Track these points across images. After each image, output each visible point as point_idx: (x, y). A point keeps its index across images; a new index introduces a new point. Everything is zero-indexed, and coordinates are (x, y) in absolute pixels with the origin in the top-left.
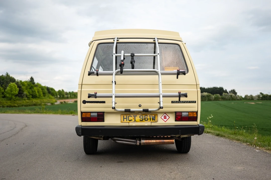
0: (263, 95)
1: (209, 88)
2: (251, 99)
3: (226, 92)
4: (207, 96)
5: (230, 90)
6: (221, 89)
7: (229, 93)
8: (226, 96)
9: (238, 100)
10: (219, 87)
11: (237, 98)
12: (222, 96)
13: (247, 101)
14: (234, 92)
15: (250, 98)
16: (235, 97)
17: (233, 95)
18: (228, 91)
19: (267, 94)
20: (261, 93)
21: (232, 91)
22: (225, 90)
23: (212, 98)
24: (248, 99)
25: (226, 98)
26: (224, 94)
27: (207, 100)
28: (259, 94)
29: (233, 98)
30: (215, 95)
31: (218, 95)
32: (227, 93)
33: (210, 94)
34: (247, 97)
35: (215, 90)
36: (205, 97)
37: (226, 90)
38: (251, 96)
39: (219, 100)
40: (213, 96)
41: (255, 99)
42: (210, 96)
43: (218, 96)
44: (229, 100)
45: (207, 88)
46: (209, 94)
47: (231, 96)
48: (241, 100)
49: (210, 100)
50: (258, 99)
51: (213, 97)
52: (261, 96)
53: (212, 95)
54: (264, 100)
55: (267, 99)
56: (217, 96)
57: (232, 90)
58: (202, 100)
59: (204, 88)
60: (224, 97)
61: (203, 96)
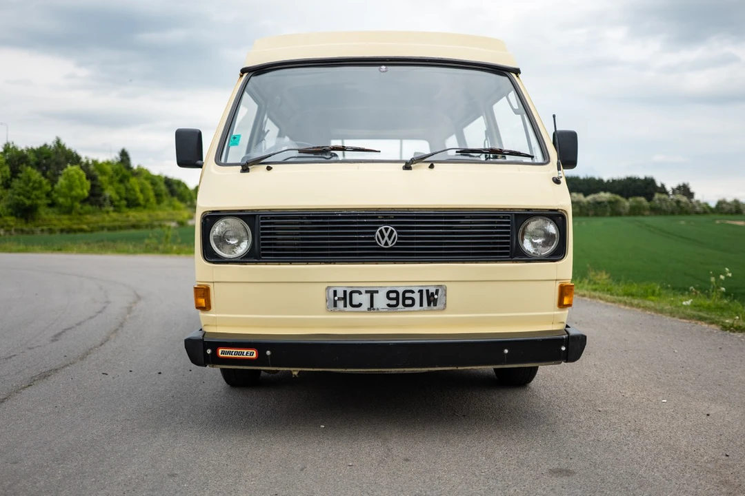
1: (614, 181)
2: (734, 210)
3: (663, 190)
4: (610, 202)
5: (675, 186)
6: (650, 182)
7: (671, 193)
8: (664, 204)
9: (697, 213)
10: (642, 177)
11: (694, 207)
12: (652, 203)
13: (725, 217)
14: (685, 190)
15: (733, 207)
16: (688, 206)
17: (684, 199)
18: (669, 188)
21: (679, 188)
22: (659, 185)
23: (624, 208)
24: (726, 210)
25: (664, 206)
26: (657, 196)
27: (608, 214)
29: (682, 208)
30: (631, 200)
31: (642, 199)
32: (667, 193)
33: (618, 197)
34: (724, 205)
35: (630, 185)
36: (602, 204)
37: (663, 186)
38: (736, 202)
39: (643, 215)
40: (627, 203)
42: (617, 201)
43: (640, 202)
44: (673, 213)
45: (608, 181)
46: (614, 198)
47: (678, 202)
48: (705, 213)
49: (616, 213)
51: (627, 205)
53: (622, 200)
56: (637, 202)
57: (681, 185)
58: (596, 215)
59: (601, 181)
60: (659, 206)
61: (598, 204)
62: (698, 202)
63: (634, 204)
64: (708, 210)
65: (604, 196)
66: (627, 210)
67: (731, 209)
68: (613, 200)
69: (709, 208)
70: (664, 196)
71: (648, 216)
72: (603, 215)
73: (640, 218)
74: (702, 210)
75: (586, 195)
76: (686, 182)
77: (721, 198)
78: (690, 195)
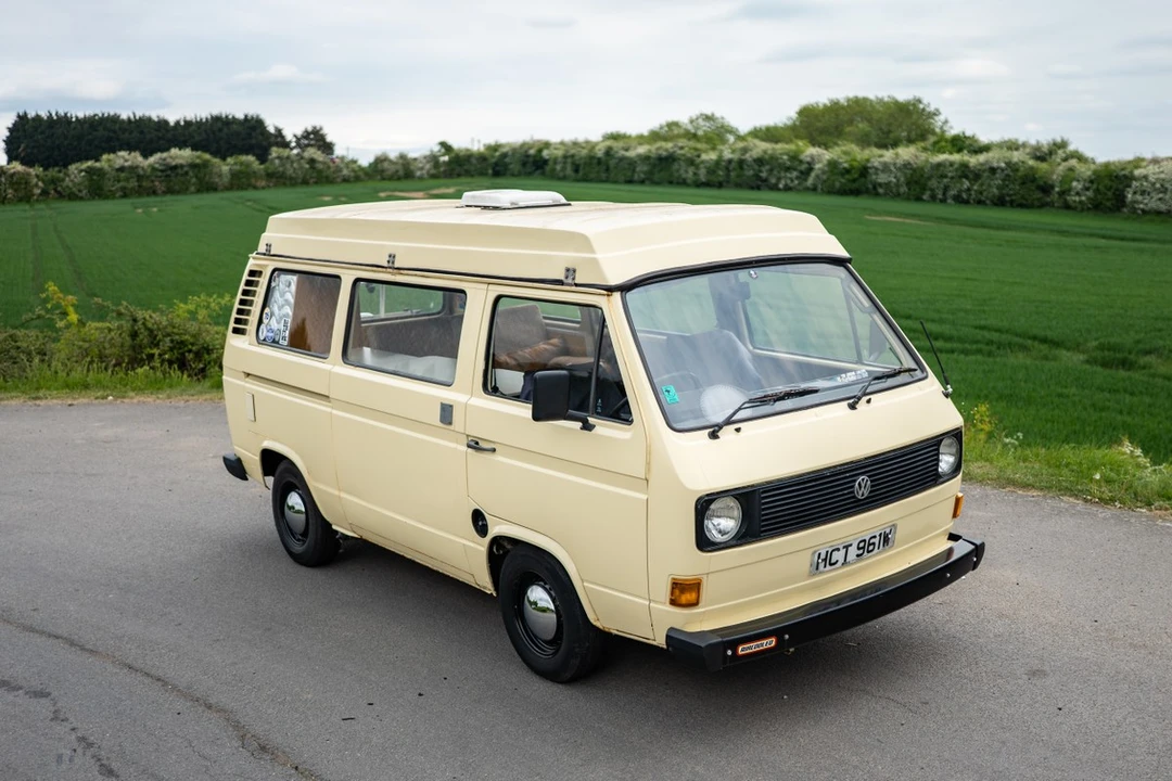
0: (453, 155)
1: (188, 123)
2: (401, 173)
3: (279, 139)
4: (193, 166)
5: (299, 133)
6: (254, 125)
7: (293, 144)
8: (288, 166)
9: (346, 180)
10: (240, 116)
11: (339, 170)
12: (267, 164)
13: (387, 184)
14: (316, 138)
15: (399, 167)
16: (329, 167)
17: (318, 155)
18: (289, 137)
19: (468, 150)
20: (443, 144)
21: (307, 135)
22: (272, 130)
23: (220, 176)
24: (389, 173)
25: (290, 172)
26: (275, 152)
27: (193, 189)
28: (436, 148)
29: (320, 172)
30: (229, 160)
31: (251, 158)
32: (286, 145)
33: (207, 156)
34: (386, 165)
35: (220, 130)
36: (180, 171)
37: (279, 131)
38: (403, 157)
39: (255, 188)
40: (225, 167)
41: (418, 173)
42: (206, 164)
43: (248, 165)
44: (305, 182)
45: (178, 123)
46: (198, 157)
47: (312, 161)
48: (357, 179)
49: (208, 187)
50: (433, 171)
51: (225, 169)
52: (446, 158)
53: (216, 161)
54: (459, 175)
55: (468, 174)
56: (242, 164)
57: (310, 129)
58: (170, 191)
59: (163, 123)
60: (281, 169)
61: (172, 170)
62: (342, 158)
63: (237, 167)
64: (361, 174)
65: (181, 155)
66: (226, 180)
67: (397, 171)
68: (198, 161)
69: (361, 168)
70: (286, 152)
71: (263, 188)
72: (183, 191)
73: (250, 194)
74: (352, 174)
75: (146, 155)
76: (318, 125)
77: (379, 153)
78: (328, 148)
